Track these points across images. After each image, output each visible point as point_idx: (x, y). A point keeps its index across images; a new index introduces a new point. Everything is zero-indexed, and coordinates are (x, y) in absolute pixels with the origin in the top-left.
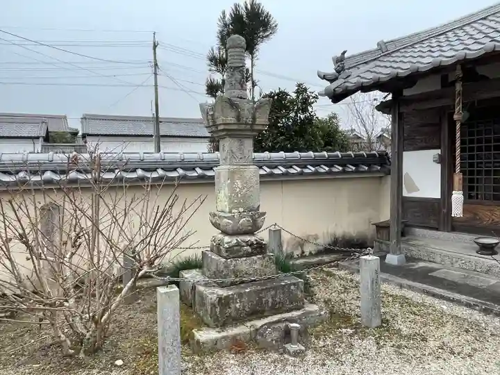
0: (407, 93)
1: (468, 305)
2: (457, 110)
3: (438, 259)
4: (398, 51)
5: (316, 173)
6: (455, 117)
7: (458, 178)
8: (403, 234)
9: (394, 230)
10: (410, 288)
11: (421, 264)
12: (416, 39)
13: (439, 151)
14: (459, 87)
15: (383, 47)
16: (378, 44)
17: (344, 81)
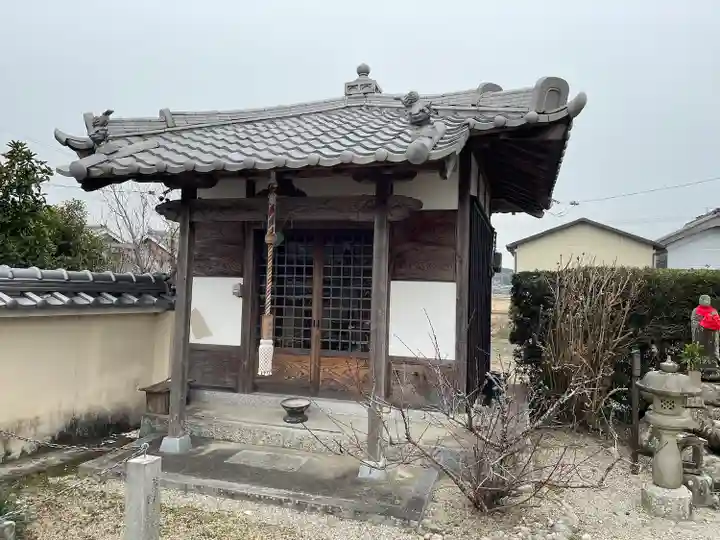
0: (203, 194)
1: (280, 503)
2: (269, 230)
3: (237, 435)
4: (191, 130)
5: (45, 306)
6: (268, 239)
7: (267, 322)
8: (188, 401)
9: (176, 397)
10: (200, 489)
11: (213, 447)
12: (216, 120)
13: (240, 280)
14: (272, 199)
15: (169, 119)
16: (162, 112)
17: (106, 157)
